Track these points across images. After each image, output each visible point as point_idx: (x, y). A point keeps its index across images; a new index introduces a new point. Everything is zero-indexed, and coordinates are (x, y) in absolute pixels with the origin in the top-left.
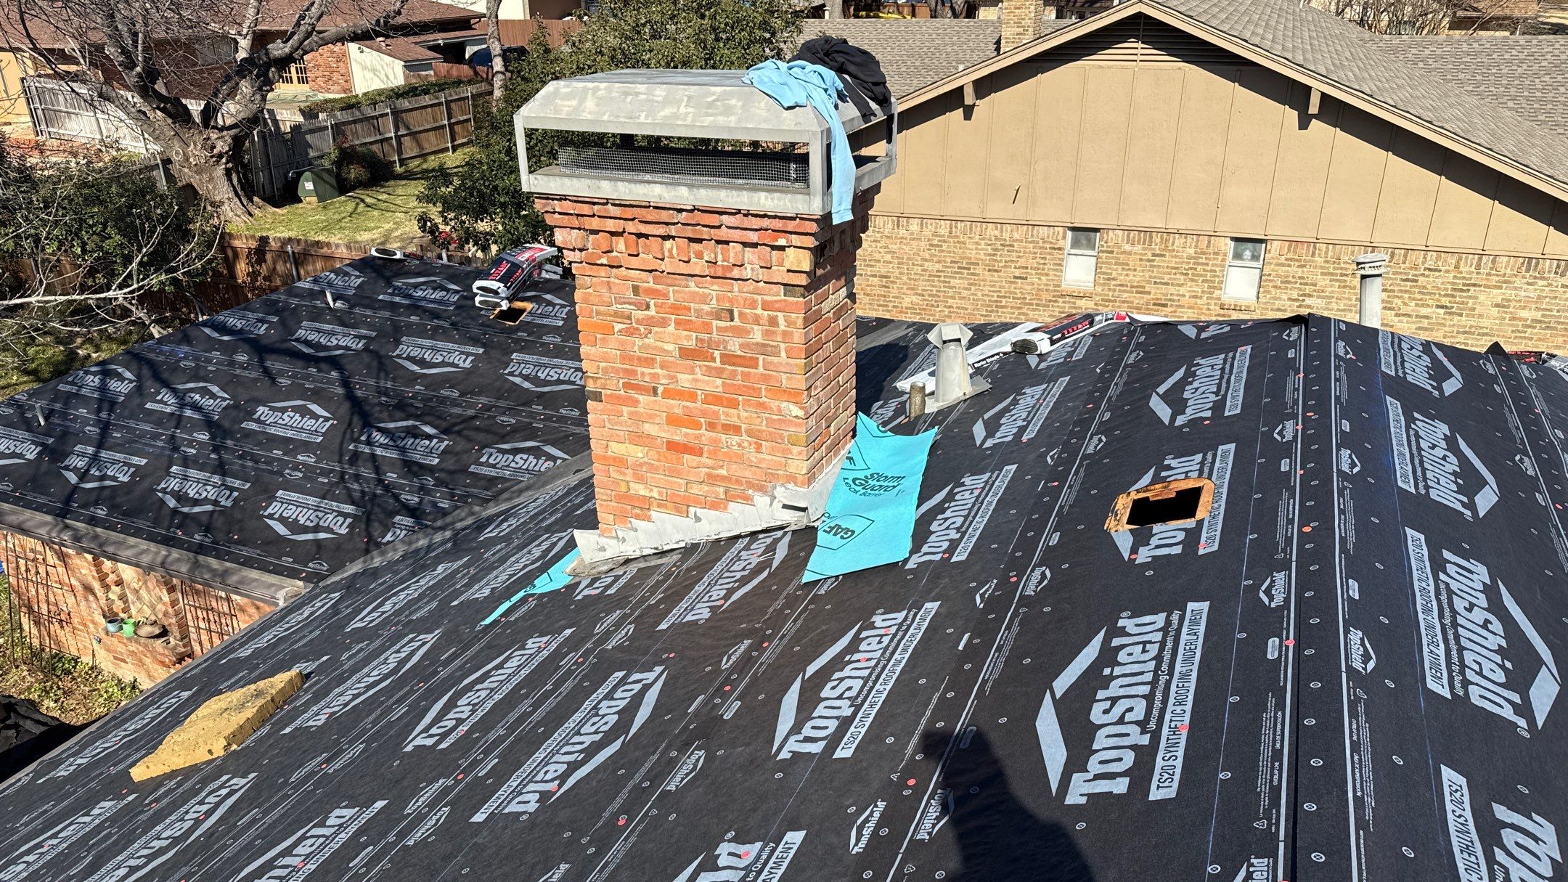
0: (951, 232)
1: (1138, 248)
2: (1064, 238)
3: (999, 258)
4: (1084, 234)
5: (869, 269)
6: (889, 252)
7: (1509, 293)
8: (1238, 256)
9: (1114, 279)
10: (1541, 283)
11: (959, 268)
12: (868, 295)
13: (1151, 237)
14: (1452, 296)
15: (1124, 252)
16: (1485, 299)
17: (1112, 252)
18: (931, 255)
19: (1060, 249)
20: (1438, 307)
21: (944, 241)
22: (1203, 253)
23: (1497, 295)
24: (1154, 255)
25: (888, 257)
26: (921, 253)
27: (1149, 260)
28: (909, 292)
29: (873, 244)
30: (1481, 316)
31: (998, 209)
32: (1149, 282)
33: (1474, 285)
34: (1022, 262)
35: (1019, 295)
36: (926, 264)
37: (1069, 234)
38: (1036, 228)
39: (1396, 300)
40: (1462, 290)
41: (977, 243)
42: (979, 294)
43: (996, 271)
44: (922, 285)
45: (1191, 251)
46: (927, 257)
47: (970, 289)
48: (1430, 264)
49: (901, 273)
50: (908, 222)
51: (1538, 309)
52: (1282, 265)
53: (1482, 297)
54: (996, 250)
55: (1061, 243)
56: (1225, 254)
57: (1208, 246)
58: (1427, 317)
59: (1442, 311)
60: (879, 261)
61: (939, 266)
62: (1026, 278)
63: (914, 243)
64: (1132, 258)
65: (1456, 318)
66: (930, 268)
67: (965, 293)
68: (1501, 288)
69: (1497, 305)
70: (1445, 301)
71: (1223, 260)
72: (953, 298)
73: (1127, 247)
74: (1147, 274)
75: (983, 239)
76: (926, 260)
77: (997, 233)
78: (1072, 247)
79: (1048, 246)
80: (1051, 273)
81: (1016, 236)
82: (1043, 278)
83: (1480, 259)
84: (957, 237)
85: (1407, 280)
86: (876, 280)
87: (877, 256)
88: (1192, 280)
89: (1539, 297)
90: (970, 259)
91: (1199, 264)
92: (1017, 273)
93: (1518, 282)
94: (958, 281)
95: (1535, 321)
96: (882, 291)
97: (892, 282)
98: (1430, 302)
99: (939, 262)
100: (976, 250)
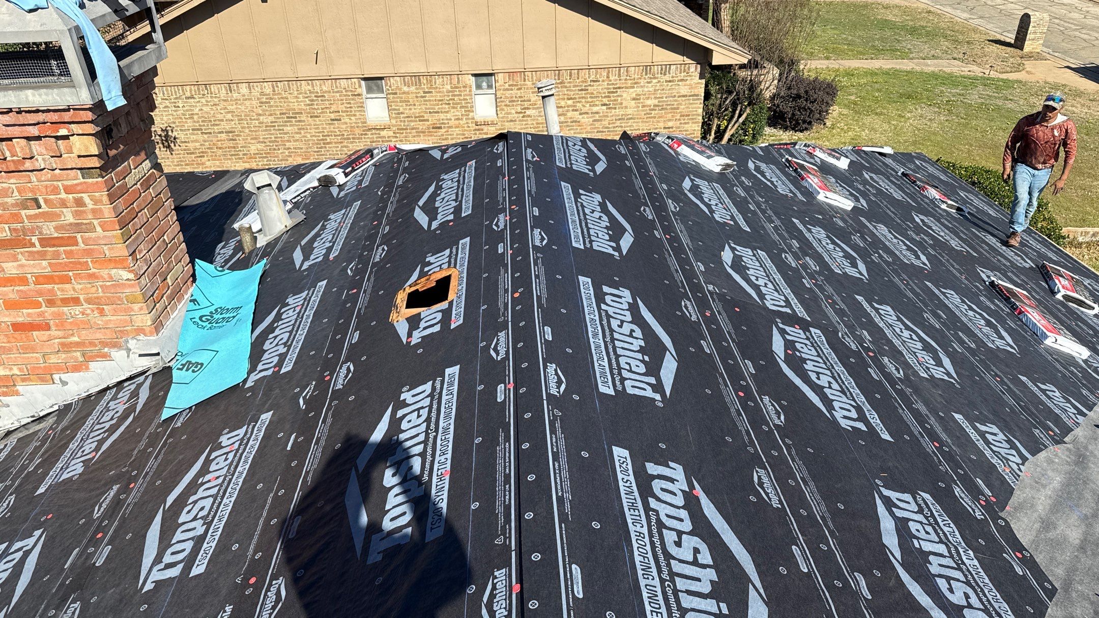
0: (274, 91)
1: (413, 89)
2: (360, 86)
3: (316, 107)
4: (374, 82)
5: (216, 128)
6: (229, 112)
7: (639, 90)
8: (479, 87)
9: (402, 113)
10: (655, 81)
11: (288, 117)
12: (220, 148)
13: (420, 80)
14: (609, 97)
15: (404, 93)
16: (627, 96)
17: (396, 94)
18: (263, 111)
19: (359, 95)
20: (602, 105)
21: (271, 99)
22: (457, 88)
23: (633, 92)
24: (425, 92)
25: (229, 116)
26: (255, 110)
27: (422, 97)
28: (253, 141)
29: (214, 107)
30: (626, 107)
31: (306, 69)
32: (426, 113)
33: (619, 88)
34: (334, 108)
35: (338, 133)
36: (261, 118)
37: (363, 83)
38: (338, 81)
39: (578, 104)
40: (613, 92)
41: (296, 97)
42: (309, 136)
43: (317, 117)
44: (262, 135)
45: (449, 87)
46: (261, 112)
47: (300, 133)
48: (593, 77)
49: (243, 128)
50: (238, 87)
51: (656, 98)
52: (507, 90)
53: (625, 95)
54: (312, 100)
55: (359, 91)
56: (470, 87)
57: (458, 82)
58: (597, 113)
59: (604, 107)
60: (222, 120)
61: (271, 118)
62: (340, 120)
63: (247, 103)
64: (410, 96)
65: (613, 111)
66: (265, 121)
67: (297, 136)
68: (633, 87)
69: (634, 99)
70: (605, 101)
71: (470, 91)
72: (289, 141)
73: (406, 89)
74: (423, 107)
75: (301, 93)
76: (260, 115)
77: (310, 88)
78: (368, 93)
79: (350, 94)
80: (358, 114)
81: (325, 88)
82: (352, 118)
83: (620, 71)
84: (279, 94)
85: (582, 90)
86: (224, 136)
87: (220, 117)
88: (453, 108)
89: (655, 90)
90: (295, 110)
91: (455, 95)
92: (333, 116)
93: (642, 82)
94: (289, 128)
95: (655, 106)
96: (231, 144)
97: (238, 136)
98: (597, 103)
99: (271, 115)
100: (298, 104)
